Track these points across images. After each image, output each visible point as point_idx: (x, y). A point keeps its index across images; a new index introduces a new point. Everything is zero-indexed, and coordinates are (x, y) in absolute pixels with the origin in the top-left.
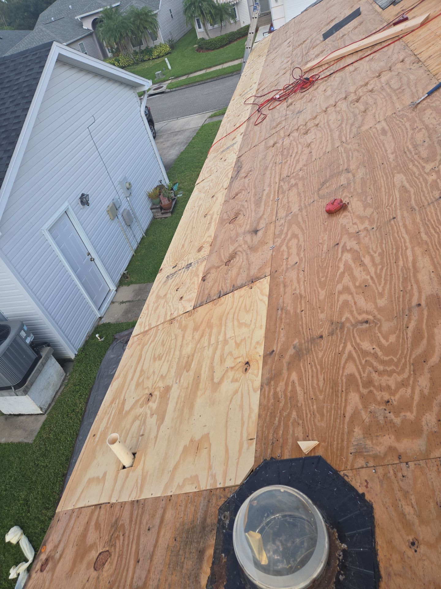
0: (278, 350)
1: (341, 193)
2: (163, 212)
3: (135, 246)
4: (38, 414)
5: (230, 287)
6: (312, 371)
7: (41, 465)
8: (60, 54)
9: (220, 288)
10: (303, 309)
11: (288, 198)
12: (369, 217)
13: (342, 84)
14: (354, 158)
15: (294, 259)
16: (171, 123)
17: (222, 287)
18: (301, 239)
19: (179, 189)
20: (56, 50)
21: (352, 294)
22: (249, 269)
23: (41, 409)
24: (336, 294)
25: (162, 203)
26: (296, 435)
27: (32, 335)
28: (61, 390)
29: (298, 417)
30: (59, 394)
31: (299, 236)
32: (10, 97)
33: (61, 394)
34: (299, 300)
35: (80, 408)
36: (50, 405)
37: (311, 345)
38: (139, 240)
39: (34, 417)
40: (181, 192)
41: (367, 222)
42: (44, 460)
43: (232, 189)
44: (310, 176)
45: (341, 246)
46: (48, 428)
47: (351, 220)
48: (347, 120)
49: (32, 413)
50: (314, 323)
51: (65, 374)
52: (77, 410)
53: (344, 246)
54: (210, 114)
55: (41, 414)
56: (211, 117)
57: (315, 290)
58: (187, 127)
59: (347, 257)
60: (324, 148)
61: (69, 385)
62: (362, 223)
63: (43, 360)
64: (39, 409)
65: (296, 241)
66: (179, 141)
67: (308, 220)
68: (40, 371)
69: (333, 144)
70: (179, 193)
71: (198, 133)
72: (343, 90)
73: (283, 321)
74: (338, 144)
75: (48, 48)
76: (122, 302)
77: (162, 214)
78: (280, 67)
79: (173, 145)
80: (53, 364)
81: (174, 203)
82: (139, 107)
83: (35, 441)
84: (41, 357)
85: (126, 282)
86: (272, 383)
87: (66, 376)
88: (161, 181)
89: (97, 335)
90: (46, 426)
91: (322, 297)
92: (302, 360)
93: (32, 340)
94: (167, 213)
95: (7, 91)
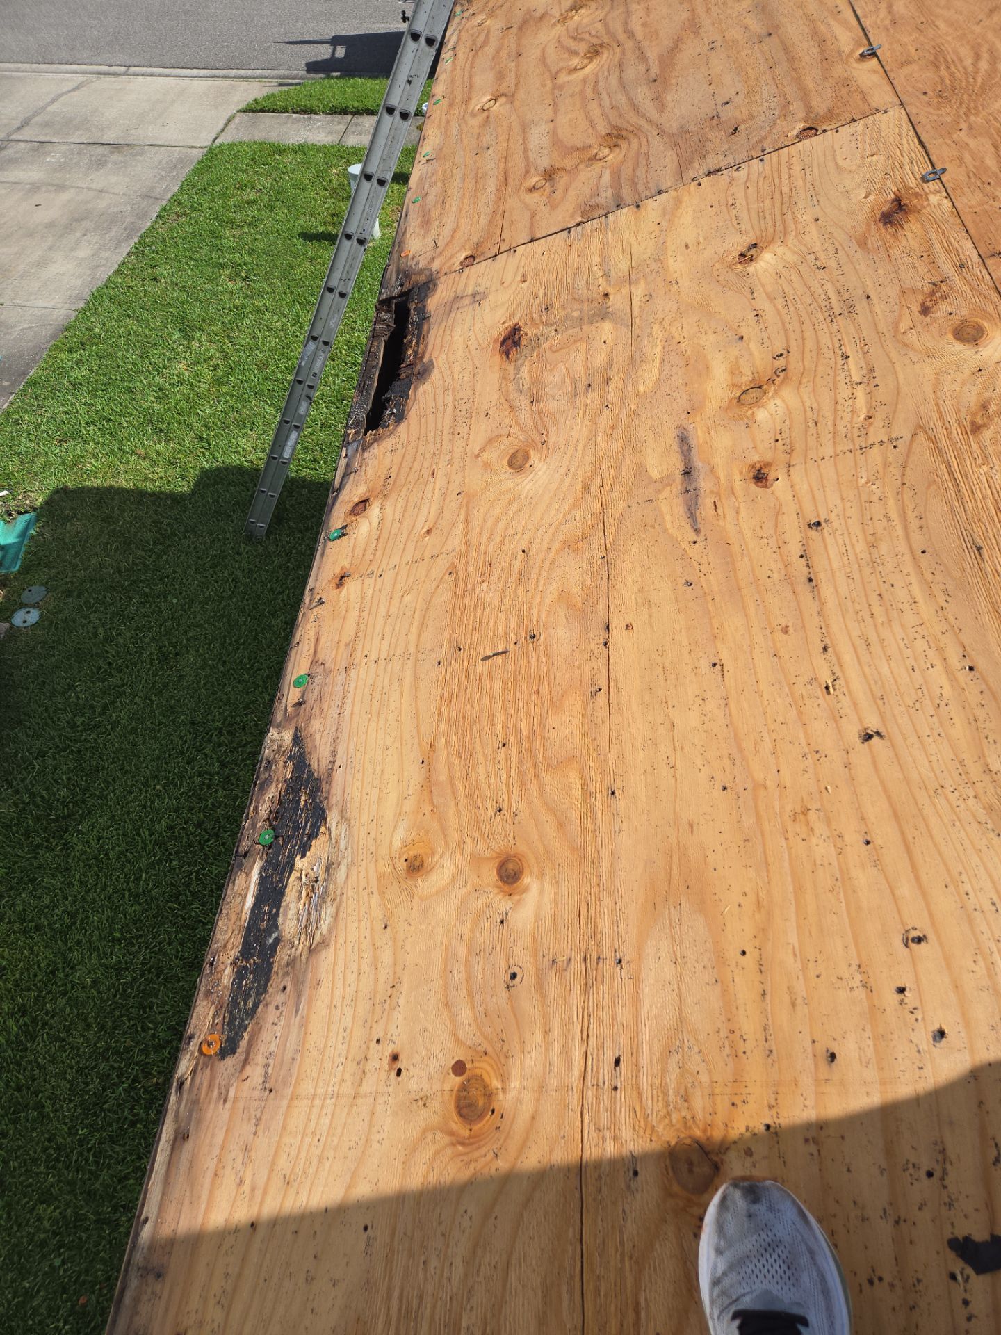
16: (97, 83)
56: (256, 108)
58: (149, 133)
66: (102, 204)
71: (186, 186)
79: (73, 223)
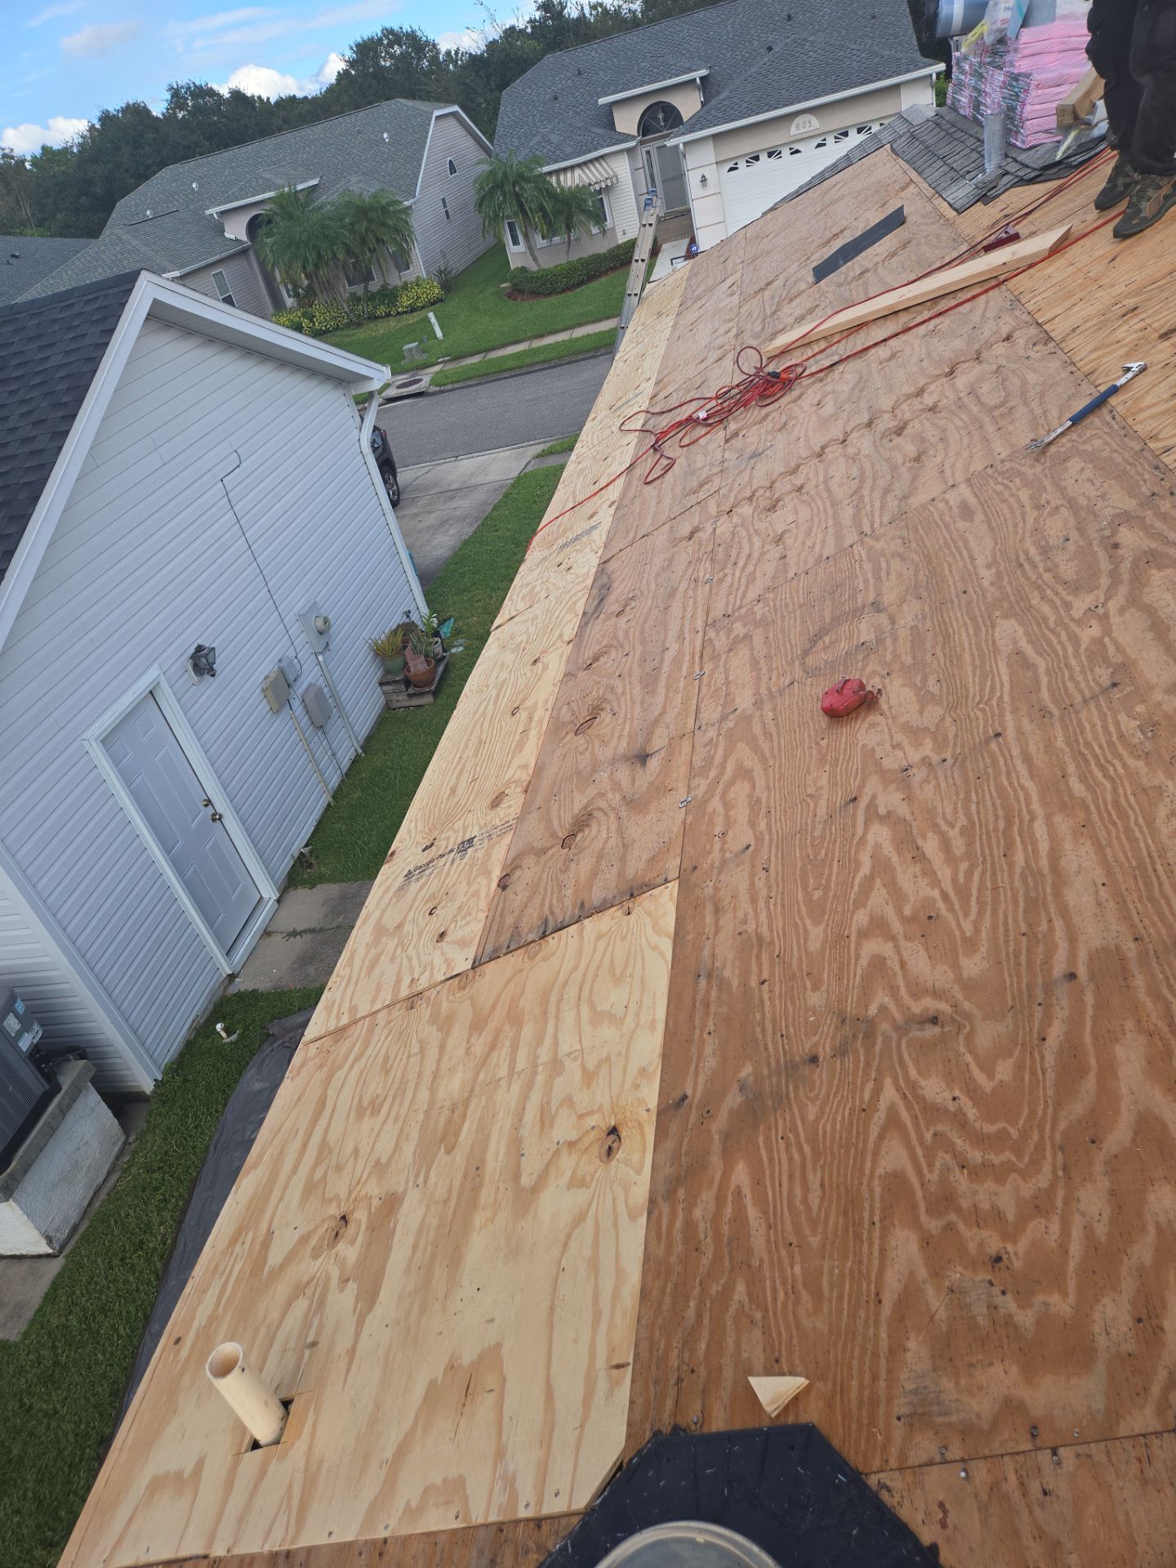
0: (699, 1094)
1: (860, 665)
2: (411, 691)
3: (334, 782)
4: (39, 1257)
5: (574, 908)
6: (790, 1159)
7: (40, 1410)
8: (156, 302)
9: (547, 912)
10: (765, 976)
11: (727, 671)
12: (933, 729)
13: (862, 390)
14: (893, 576)
15: (742, 836)
16: (439, 468)
17: (551, 907)
18: (760, 784)
19: (457, 632)
20: (147, 291)
21: (892, 938)
22: (623, 860)
23: (50, 1240)
24: (853, 938)
25: (409, 670)
26: (745, 1355)
27: (36, 1027)
28: (109, 1185)
29: (750, 1301)
30: (103, 1195)
31: (755, 774)
32: (22, 402)
33: (108, 1194)
34: (755, 951)
35: (159, 1237)
36: (75, 1228)
37: (787, 1081)
38: (345, 764)
39: (27, 1264)
40: (461, 641)
41: (928, 744)
42: (49, 1394)
43: (585, 642)
44: (783, 617)
45: (863, 803)
46: (64, 1299)
47: (887, 737)
48: (875, 478)
49: (24, 1253)
50: (794, 1018)
51: (123, 1138)
52: (151, 1245)
53: (872, 806)
54: (539, 449)
55: (48, 1256)
56: (541, 455)
57: (796, 925)
58: (479, 480)
59: (880, 834)
60: (818, 547)
61: (134, 1170)
62: (917, 744)
63: (63, 1098)
64: (44, 1242)
65: (747, 786)
66: (458, 513)
67: (778, 732)
68: (52, 1130)
69: (839, 537)
70: (455, 643)
71: (506, 495)
72: (863, 404)
73: (713, 1009)
74: (851, 537)
75: (128, 287)
76: (294, 934)
77: (410, 696)
78: (710, 342)
79: (443, 523)
80: (92, 1110)
81: (441, 669)
82: (356, 431)
83: (26, 1335)
84: (60, 1089)
85: (305, 876)
86: (681, 1192)
87: (125, 1143)
88: (408, 614)
89: (219, 1027)
90: (60, 1292)
91: (814, 946)
92: (762, 1127)
93: (35, 1041)
94: (421, 694)
95: (14, 387)
